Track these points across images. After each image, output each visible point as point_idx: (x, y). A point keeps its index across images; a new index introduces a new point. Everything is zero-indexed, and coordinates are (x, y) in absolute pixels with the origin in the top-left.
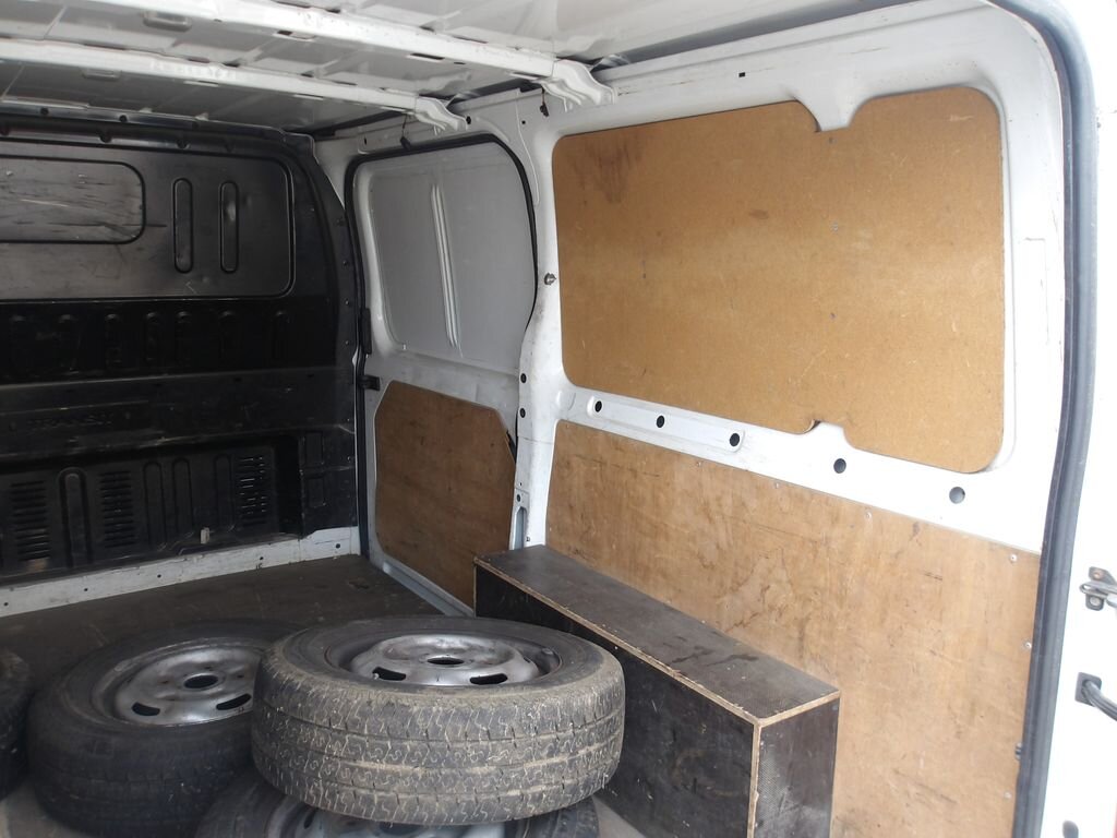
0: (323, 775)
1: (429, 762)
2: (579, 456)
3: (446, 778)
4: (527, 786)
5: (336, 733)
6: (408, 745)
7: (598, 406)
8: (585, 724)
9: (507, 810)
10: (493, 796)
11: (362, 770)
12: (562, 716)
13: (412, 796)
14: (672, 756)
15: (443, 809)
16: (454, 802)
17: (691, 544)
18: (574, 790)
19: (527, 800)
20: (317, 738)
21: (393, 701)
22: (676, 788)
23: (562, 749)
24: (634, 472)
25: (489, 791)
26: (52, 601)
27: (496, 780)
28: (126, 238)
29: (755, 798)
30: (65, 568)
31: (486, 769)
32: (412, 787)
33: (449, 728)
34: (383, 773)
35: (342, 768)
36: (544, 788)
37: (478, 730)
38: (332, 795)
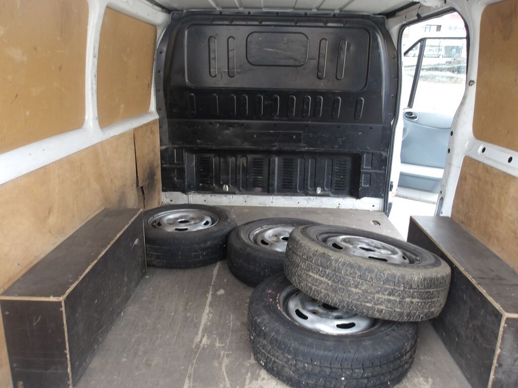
0: (298, 274)
1: (334, 280)
2: (471, 175)
3: (340, 289)
4: (375, 304)
5: (304, 260)
6: (328, 271)
7: (484, 150)
8: (411, 288)
9: (365, 311)
10: (359, 303)
11: (310, 276)
12: (398, 280)
13: (326, 292)
14: (468, 323)
15: (337, 301)
16: (342, 299)
17: (512, 225)
18: (401, 314)
19: (375, 310)
20: (298, 260)
21: (326, 253)
22: (467, 338)
23: (396, 294)
24: (492, 184)
25: (358, 300)
26: (260, 204)
27: (361, 297)
28: (300, 64)
29: (498, 351)
30: (267, 193)
31: (357, 290)
32: (326, 288)
33: (344, 269)
34: (317, 280)
35: (304, 273)
36: (384, 308)
37: (356, 273)
38: (299, 283)
